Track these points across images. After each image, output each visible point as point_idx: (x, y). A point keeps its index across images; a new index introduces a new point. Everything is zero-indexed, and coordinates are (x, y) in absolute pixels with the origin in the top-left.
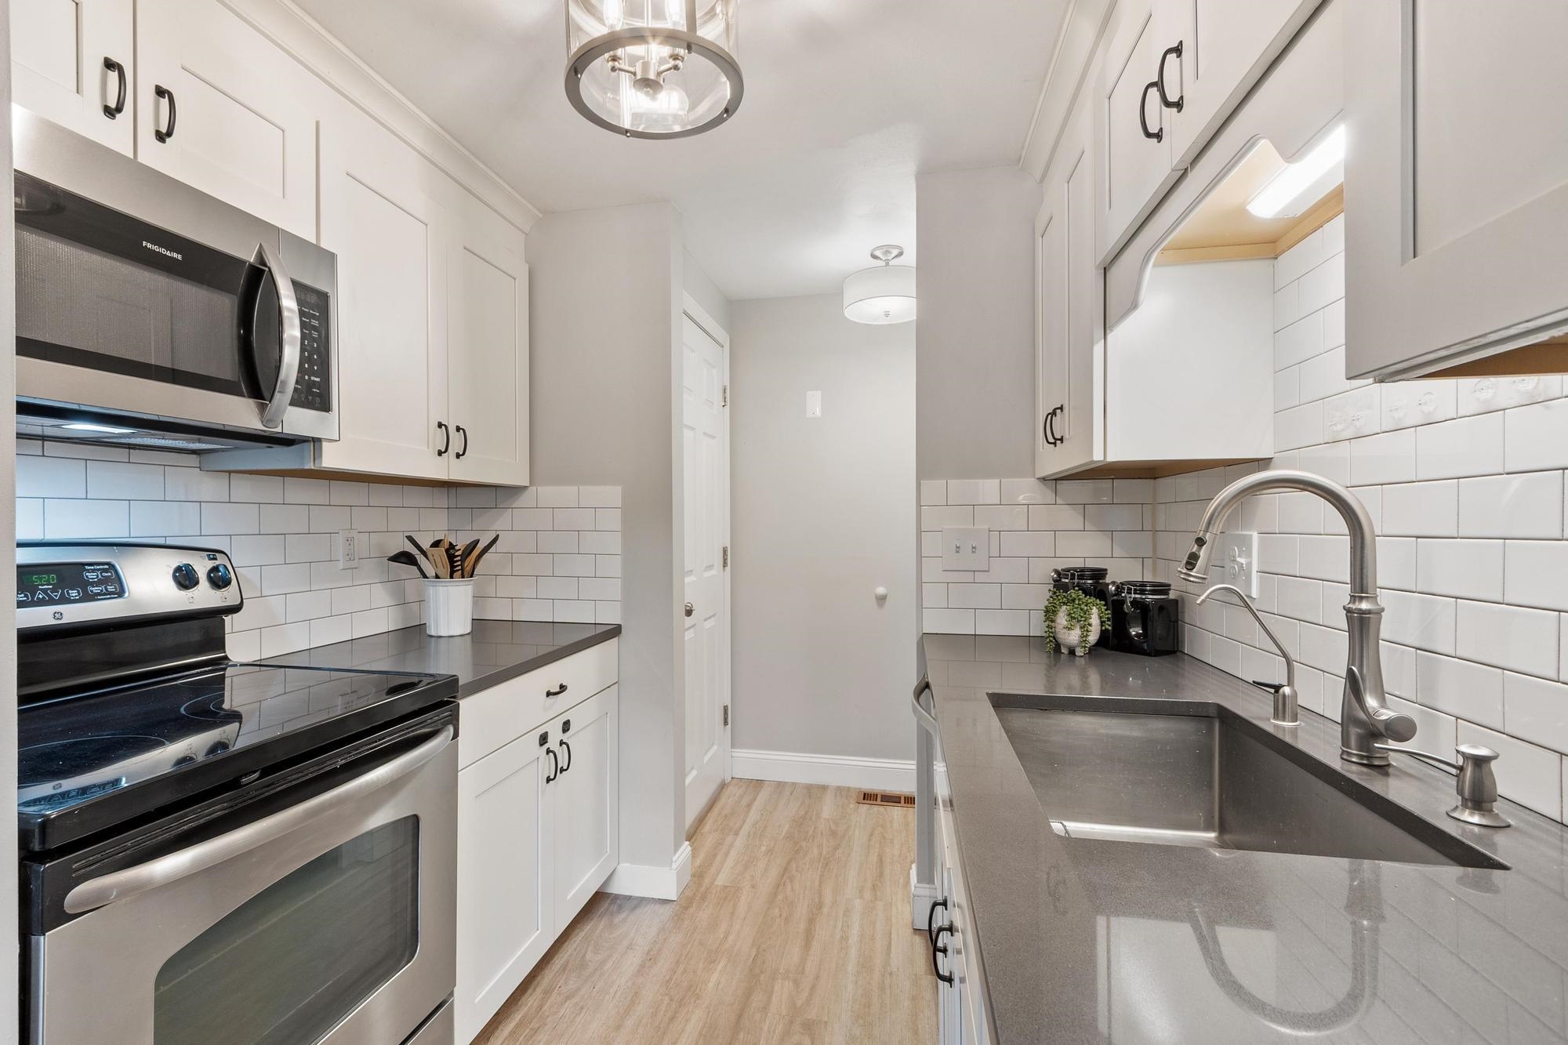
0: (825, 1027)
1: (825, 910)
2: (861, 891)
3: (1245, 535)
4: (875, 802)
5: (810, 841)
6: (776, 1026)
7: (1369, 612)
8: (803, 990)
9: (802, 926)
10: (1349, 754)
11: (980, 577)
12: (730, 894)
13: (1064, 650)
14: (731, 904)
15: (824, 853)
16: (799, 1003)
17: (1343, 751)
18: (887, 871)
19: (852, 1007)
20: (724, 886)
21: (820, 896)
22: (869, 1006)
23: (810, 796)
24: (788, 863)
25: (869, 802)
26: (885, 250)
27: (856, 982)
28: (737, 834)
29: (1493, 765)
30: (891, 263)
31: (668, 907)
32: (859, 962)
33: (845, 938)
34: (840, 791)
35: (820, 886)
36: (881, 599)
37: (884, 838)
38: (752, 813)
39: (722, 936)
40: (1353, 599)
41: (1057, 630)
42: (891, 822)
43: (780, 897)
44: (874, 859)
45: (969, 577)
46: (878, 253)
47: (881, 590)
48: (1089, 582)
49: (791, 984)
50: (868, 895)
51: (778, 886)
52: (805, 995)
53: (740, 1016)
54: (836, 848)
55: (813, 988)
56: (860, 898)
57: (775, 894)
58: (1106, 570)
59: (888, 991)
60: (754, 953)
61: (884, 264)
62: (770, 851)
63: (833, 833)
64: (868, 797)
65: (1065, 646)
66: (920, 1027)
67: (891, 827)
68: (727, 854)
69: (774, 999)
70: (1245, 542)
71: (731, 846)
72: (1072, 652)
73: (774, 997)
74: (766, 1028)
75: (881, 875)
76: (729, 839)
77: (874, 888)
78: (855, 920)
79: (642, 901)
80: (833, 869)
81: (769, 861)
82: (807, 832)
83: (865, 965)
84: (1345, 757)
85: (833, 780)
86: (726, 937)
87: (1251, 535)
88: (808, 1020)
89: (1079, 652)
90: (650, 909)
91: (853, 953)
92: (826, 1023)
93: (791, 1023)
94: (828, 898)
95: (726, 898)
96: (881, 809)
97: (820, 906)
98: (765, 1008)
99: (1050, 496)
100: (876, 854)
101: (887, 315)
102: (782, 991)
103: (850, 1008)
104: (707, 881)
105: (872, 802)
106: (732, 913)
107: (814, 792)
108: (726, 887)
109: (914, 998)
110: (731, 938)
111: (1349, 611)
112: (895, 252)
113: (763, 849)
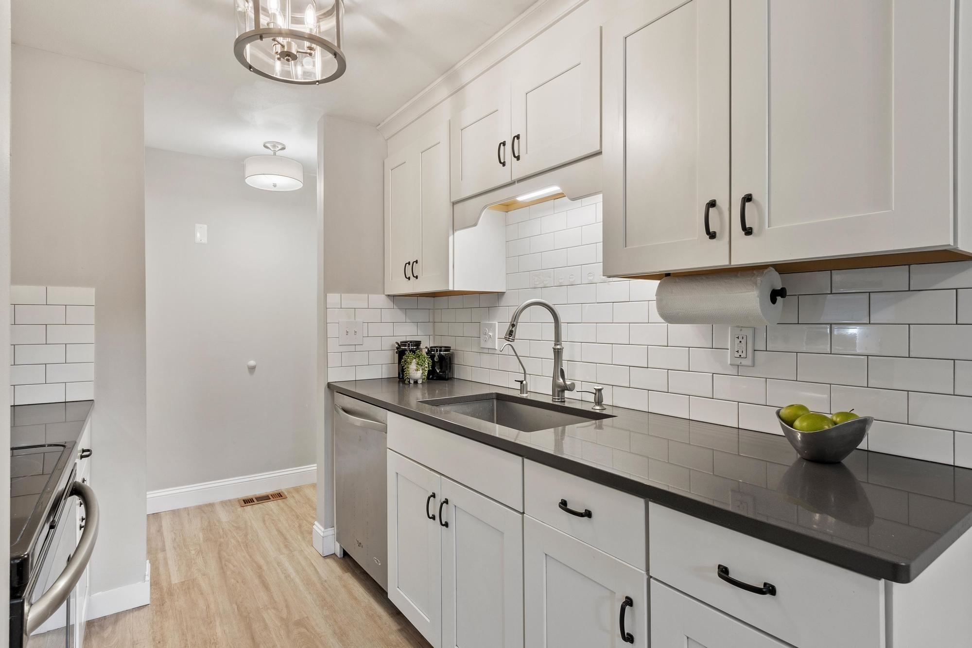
0: (308, 619)
1: (265, 568)
2: (279, 550)
3: (492, 324)
4: (253, 503)
5: (225, 537)
6: (279, 632)
7: (560, 349)
8: (282, 610)
9: (256, 581)
10: (555, 399)
11: (358, 348)
12: (189, 585)
13: (412, 382)
14: (195, 589)
15: (240, 540)
16: (285, 616)
17: (553, 398)
18: (288, 536)
19: (316, 604)
20: (181, 582)
21: (256, 563)
22: (325, 600)
23: (204, 512)
24: (219, 553)
25: (249, 504)
26: (273, 144)
27: (310, 593)
28: (164, 550)
29: (602, 391)
30: (277, 153)
31: (146, 610)
32: (304, 584)
33: (287, 576)
34: (224, 503)
35: (251, 557)
36: (252, 369)
37: (274, 520)
38: (165, 533)
39: (205, 608)
40: (555, 345)
41: (410, 372)
42: (272, 510)
43: (229, 573)
44: (275, 532)
45: (352, 348)
46: (268, 145)
47: (252, 363)
48: (414, 347)
49: (272, 610)
50: (285, 551)
51: (222, 569)
52: (285, 611)
53: (253, 639)
54: (246, 535)
55: (287, 606)
56: (281, 554)
57: (224, 573)
58: (421, 341)
59: (330, 589)
60: (235, 606)
61: (272, 153)
62: (199, 552)
63: (238, 528)
64: (248, 501)
65: (412, 379)
66: (356, 596)
67: (273, 513)
68: (166, 564)
69: (267, 621)
70: (492, 326)
71: (165, 559)
72: (416, 382)
73: (267, 620)
74: (274, 636)
75: (285, 539)
76: (160, 556)
77: (286, 546)
78: (287, 566)
79: (117, 617)
80: (253, 546)
81: (203, 557)
82: (219, 533)
83: (308, 583)
84: (554, 400)
85: (216, 498)
86: (208, 607)
87: (495, 324)
88: (296, 621)
89: (420, 382)
90: (130, 617)
91: (298, 580)
92: (307, 617)
93: (288, 626)
94: (262, 562)
95: (189, 588)
96: (260, 505)
97: (260, 567)
98: (266, 627)
99: (391, 304)
100: (275, 530)
101: (275, 186)
102: (270, 617)
103: (315, 605)
104: (164, 585)
105: (251, 504)
106: (202, 594)
107: (206, 510)
108: (183, 583)
109: (345, 586)
110: (212, 606)
111: (554, 349)
112: (280, 147)
113: (193, 552)
